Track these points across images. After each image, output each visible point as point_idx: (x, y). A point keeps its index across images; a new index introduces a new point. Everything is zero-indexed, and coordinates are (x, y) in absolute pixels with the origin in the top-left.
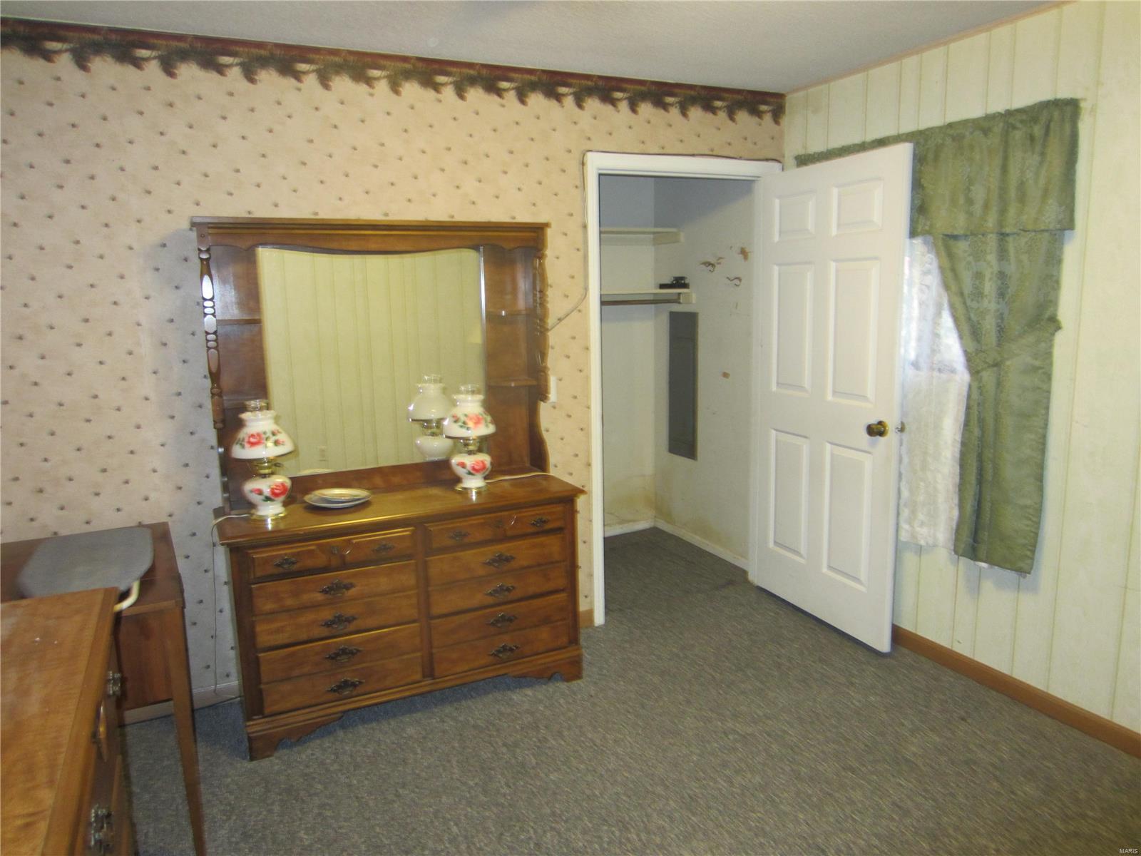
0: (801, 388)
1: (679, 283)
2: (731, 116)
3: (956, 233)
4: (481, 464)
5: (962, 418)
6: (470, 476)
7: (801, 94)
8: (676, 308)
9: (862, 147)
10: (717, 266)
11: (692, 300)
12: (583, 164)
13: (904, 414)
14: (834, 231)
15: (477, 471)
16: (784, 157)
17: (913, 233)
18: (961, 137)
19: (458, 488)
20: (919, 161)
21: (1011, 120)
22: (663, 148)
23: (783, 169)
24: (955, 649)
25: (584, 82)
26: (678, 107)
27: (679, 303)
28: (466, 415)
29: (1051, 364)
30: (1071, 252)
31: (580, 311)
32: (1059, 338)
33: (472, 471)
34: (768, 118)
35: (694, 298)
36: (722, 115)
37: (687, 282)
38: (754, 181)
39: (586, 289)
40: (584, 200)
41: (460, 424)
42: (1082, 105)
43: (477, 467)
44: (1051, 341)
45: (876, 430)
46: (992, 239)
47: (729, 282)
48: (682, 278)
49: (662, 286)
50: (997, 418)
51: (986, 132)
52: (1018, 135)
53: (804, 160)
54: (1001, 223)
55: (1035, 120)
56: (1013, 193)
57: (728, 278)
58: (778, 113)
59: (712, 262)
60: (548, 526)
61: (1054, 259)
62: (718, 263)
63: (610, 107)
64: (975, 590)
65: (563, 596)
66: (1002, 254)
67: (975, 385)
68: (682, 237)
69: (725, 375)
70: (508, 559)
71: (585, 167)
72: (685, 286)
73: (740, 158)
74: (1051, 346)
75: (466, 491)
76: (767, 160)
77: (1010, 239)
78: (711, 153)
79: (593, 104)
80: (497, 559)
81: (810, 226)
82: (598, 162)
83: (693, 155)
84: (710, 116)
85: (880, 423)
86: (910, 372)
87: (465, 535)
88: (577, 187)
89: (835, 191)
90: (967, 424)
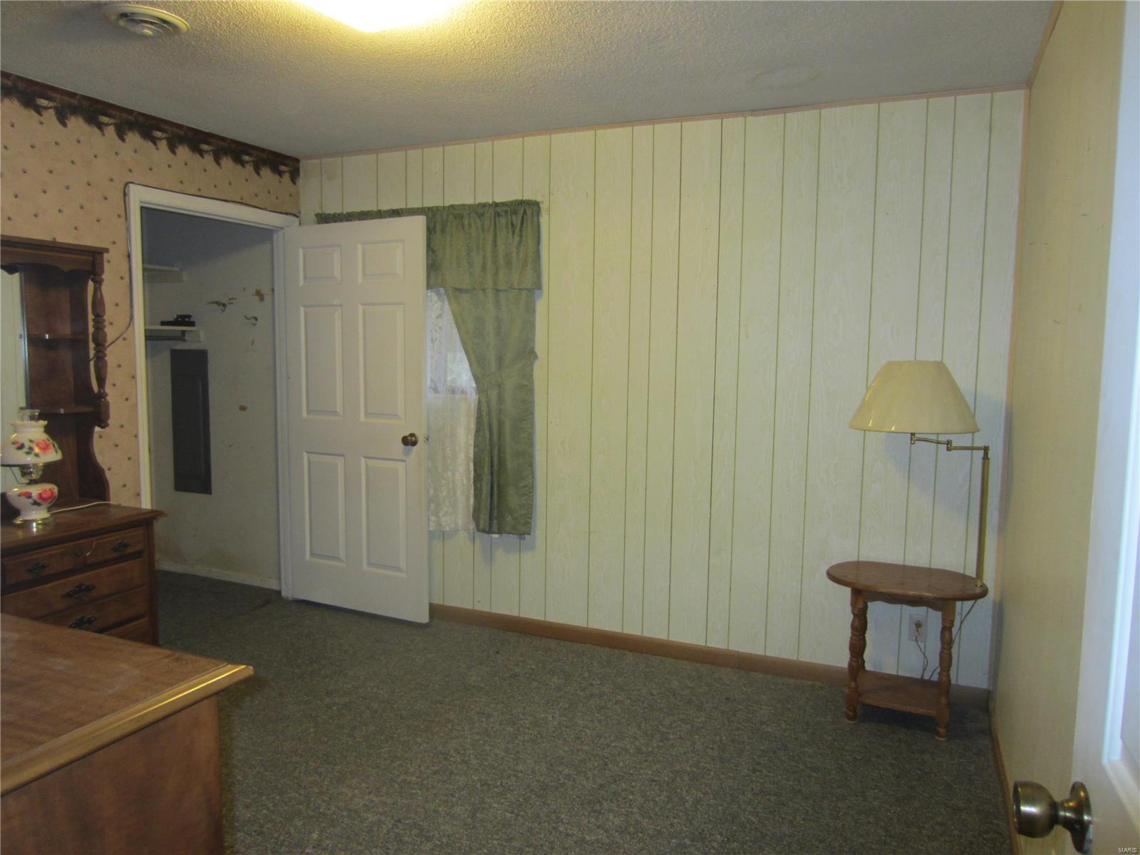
0: (335, 413)
1: (184, 320)
2: (257, 171)
3: (461, 287)
4: (49, 493)
5: (473, 426)
6: (35, 507)
7: (316, 161)
8: (180, 346)
9: (380, 215)
10: (228, 306)
11: (198, 338)
12: (125, 195)
13: (429, 428)
14: (360, 280)
15: (45, 500)
16: (300, 213)
17: (429, 286)
18: (461, 217)
19: (18, 521)
20: (430, 230)
21: (498, 209)
22: (199, 190)
23: (300, 224)
24: (476, 608)
25: (124, 116)
26: (212, 155)
27: (184, 340)
28: (31, 441)
29: (533, 382)
30: (540, 306)
31: (124, 339)
32: (537, 365)
33: (39, 501)
34: (287, 177)
35: (202, 336)
36: (250, 168)
37: (192, 320)
38: (272, 230)
39: (132, 317)
40: (128, 230)
41: (26, 450)
42: (541, 205)
43: (44, 496)
44: (532, 366)
45: (409, 441)
46: (490, 293)
47: (247, 321)
48: (189, 316)
49: (163, 323)
50: (501, 424)
51: (481, 216)
52: (503, 221)
53: (324, 219)
54: (495, 283)
55: (515, 212)
56: (502, 262)
57: (245, 317)
58: (295, 175)
59: (223, 302)
60: (130, 550)
61: (531, 310)
62: (229, 304)
63: (150, 144)
64: (490, 558)
65: (144, 621)
66: (497, 304)
67: (484, 400)
68: (185, 277)
69: (243, 408)
70: (89, 589)
71: (127, 198)
72: (192, 324)
73: (265, 209)
74: (532, 370)
75: (27, 524)
76: (287, 214)
77: (501, 294)
78: (241, 201)
79: (134, 138)
80: (77, 589)
81: (337, 273)
82: (140, 196)
83: (226, 201)
84: (239, 167)
85: (412, 435)
86: (430, 395)
87: (43, 567)
88: (119, 216)
89: (360, 247)
90: (477, 431)
